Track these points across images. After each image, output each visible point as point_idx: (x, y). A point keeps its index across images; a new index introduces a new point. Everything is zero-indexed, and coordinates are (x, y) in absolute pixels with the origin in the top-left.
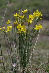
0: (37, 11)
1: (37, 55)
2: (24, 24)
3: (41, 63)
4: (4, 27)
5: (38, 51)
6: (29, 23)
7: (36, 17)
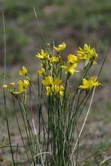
0: (86, 45)
1: (98, 137)
2: (59, 75)
3: (105, 157)
4: (13, 84)
5: (101, 124)
6: (69, 74)
7: (84, 60)
